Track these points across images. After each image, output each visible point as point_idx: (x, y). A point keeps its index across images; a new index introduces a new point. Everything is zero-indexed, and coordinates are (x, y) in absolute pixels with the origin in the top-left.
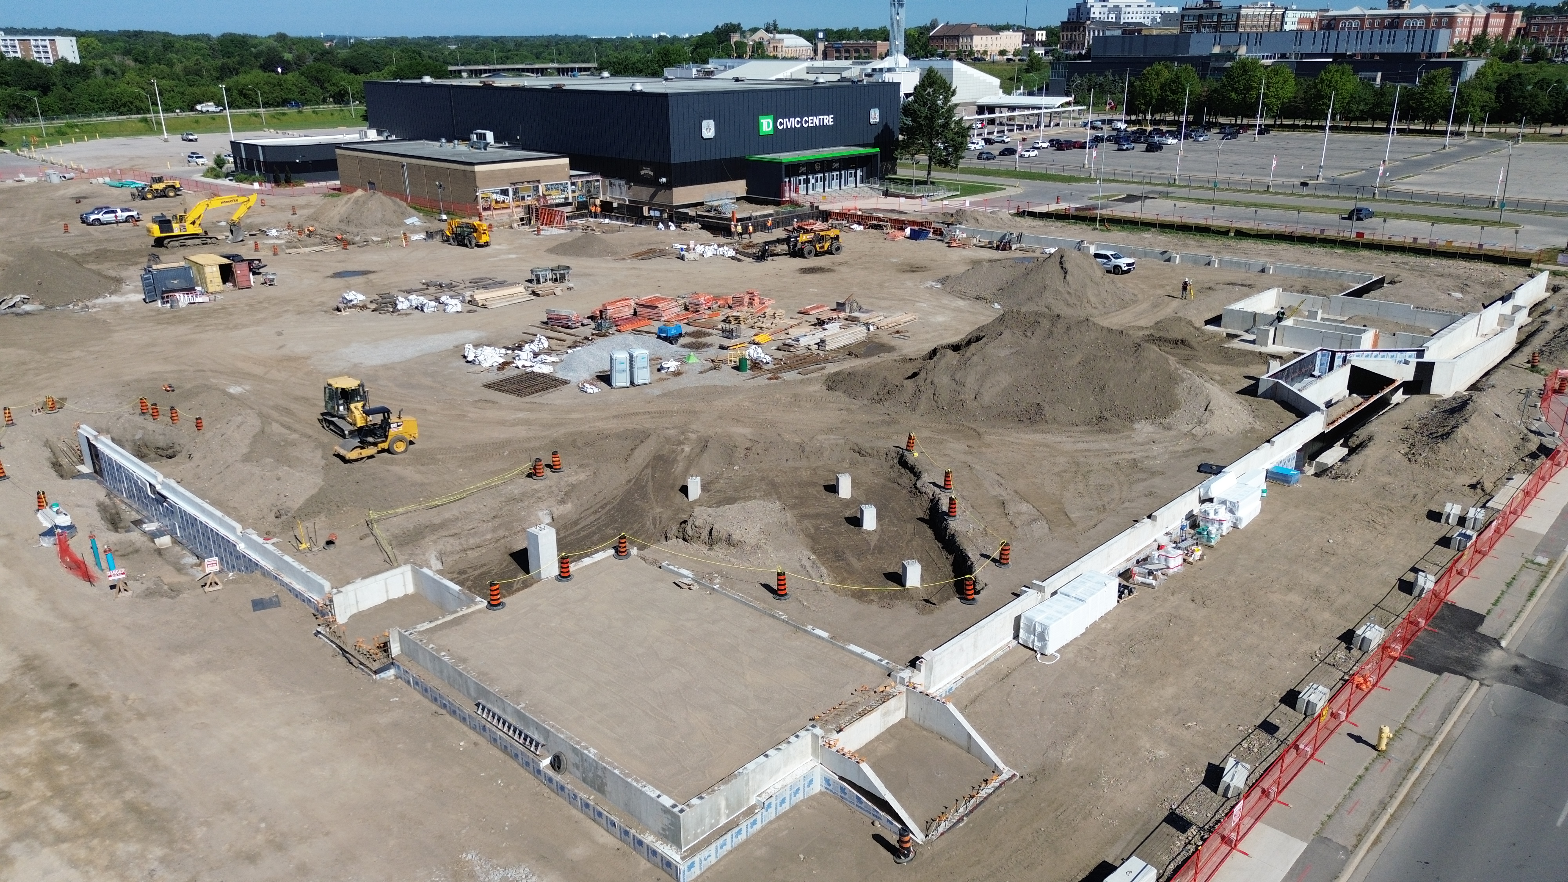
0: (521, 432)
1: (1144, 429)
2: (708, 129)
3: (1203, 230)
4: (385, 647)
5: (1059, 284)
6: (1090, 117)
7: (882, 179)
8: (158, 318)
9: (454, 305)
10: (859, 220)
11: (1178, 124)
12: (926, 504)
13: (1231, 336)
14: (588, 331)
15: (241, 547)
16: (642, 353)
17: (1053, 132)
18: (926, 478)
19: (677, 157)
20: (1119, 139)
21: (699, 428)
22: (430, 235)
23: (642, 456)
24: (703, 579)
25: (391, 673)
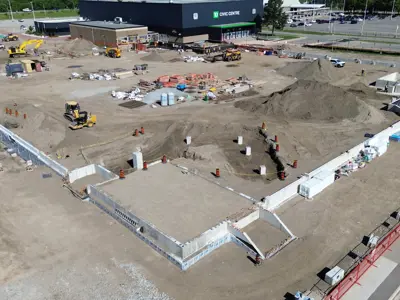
0: (131, 120)
1: (346, 122)
2: (196, 16)
3: (371, 52)
4: (86, 191)
5: (318, 71)
6: (331, 12)
7: (256, 34)
8: (11, 82)
9: (109, 78)
10: (248, 48)
11: (363, 14)
12: (268, 146)
13: (379, 90)
14: (153, 87)
15: (39, 157)
16: (171, 94)
17: (318, 17)
18: (269, 138)
19: (185, 26)
20: (341, 20)
21: (190, 120)
22: (101, 54)
23: (171, 129)
24: (191, 171)
25: (88, 199)
